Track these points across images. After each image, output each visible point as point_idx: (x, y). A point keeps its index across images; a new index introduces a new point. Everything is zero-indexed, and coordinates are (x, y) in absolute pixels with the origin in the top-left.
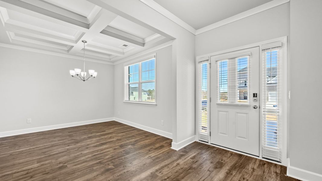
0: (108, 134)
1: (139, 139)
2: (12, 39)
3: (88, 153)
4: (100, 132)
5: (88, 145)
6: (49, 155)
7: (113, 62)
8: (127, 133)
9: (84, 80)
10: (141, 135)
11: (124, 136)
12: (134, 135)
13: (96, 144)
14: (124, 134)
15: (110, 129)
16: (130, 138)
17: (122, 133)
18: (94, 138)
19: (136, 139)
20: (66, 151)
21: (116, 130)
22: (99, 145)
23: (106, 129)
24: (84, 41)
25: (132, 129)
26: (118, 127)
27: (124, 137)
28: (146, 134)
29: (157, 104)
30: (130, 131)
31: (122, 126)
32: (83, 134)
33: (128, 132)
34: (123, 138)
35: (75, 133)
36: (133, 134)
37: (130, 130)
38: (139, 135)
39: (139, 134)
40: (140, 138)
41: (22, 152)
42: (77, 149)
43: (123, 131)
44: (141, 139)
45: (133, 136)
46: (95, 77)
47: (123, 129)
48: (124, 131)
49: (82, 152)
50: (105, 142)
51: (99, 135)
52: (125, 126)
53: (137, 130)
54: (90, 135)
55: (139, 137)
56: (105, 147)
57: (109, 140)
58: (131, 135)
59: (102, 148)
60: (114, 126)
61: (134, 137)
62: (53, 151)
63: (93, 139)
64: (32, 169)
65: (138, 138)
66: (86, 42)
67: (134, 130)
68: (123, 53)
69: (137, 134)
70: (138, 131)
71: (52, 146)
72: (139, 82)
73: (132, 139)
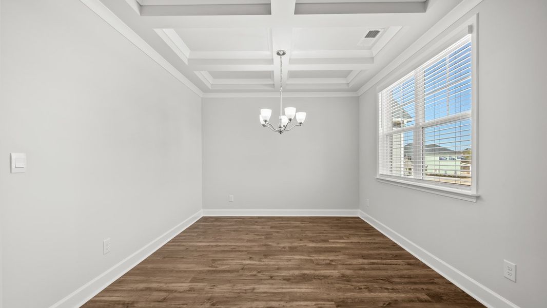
0: (328, 251)
1: (404, 301)
2: (212, 85)
3: (264, 293)
4: (317, 242)
5: (278, 269)
6: (214, 269)
7: (355, 89)
8: (373, 263)
9: (281, 132)
10: (415, 283)
11: (364, 269)
12: (392, 277)
13: (291, 272)
14: (366, 261)
15: (341, 238)
16: (376, 286)
17: (364, 257)
18: (297, 255)
19: (394, 296)
20: (238, 271)
21: (352, 246)
22: (296, 277)
23: (332, 235)
24: (281, 51)
25: (394, 252)
26: (360, 236)
27: (362, 272)
28: (431, 287)
29: (479, 194)
30: (387, 256)
31: (371, 235)
32: (288, 238)
33: (379, 261)
34: (359, 277)
35: (278, 232)
36: (390, 273)
37: (386, 254)
38: (408, 283)
39: (410, 277)
40: (409, 295)
41: (199, 250)
42: (255, 273)
43: (365, 252)
44: (411, 301)
45: (388, 280)
46: (301, 123)
47: (368, 246)
48: (371, 252)
49: (256, 286)
50: (312, 272)
51: (311, 248)
52: (378, 239)
53: (407, 261)
54: (297, 244)
55: (407, 292)
56: (303, 290)
57: (323, 272)
58: (383, 273)
59: (296, 293)
60: (352, 232)
61: (391, 283)
62: (225, 262)
63: (294, 257)
64: (176, 291)
65: (402, 295)
66: (284, 54)
67: (396, 257)
68: (372, 59)
69: (401, 277)
70: (409, 264)
71: (233, 251)
72: (417, 124)
73: (383, 289)
